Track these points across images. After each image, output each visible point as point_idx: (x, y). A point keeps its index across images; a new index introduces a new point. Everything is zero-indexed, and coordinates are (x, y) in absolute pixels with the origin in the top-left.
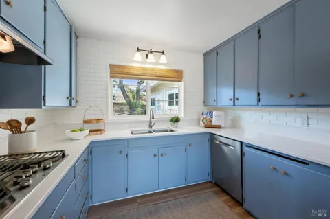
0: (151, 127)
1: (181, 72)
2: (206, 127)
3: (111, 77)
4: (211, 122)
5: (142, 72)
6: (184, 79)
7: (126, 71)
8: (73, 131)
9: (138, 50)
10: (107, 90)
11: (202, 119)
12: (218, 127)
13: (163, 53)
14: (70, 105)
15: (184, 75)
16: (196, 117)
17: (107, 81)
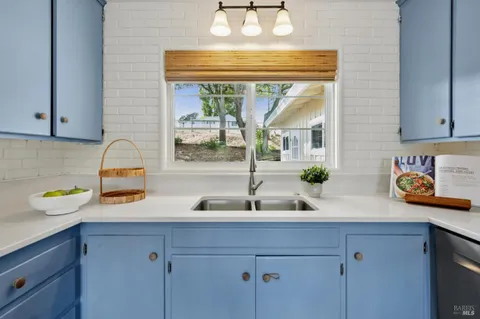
0: (252, 191)
1: (332, 55)
2: (411, 200)
3: (168, 79)
4: (432, 187)
5: (233, 63)
6: (340, 73)
7: (199, 62)
8: (47, 195)
9: (221, 8)
10: (159, 106)
11: (394, 177)
12: (463, 206)
13: (282, 7)
14: (52, 134)
15: (340, 64)
16: (374, 171)
17: (159, 89)
